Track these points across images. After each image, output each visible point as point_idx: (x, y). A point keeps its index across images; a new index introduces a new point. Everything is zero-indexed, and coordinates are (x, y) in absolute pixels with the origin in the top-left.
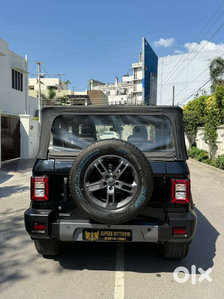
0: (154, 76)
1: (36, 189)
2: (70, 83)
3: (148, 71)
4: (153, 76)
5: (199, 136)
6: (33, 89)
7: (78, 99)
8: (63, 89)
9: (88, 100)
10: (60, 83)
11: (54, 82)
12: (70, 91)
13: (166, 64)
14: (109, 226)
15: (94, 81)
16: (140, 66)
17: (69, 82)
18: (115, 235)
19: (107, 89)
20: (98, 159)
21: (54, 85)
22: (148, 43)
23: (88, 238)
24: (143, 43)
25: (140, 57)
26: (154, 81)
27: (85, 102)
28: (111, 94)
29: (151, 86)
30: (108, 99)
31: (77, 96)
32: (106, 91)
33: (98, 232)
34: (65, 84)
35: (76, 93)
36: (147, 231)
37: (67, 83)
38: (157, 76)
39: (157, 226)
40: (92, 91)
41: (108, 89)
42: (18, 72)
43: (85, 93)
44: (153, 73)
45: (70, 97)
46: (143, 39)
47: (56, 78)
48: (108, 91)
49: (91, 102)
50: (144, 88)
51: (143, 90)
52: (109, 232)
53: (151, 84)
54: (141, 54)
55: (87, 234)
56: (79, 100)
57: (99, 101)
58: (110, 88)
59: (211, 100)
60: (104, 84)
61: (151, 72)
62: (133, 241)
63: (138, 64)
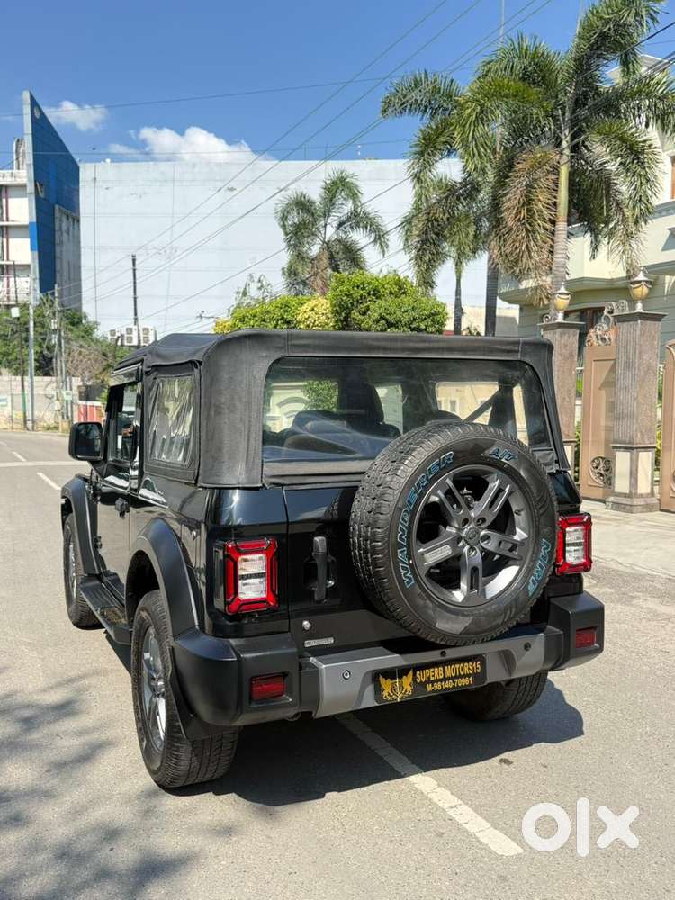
0: (68, 219)
1: (243, 577)
3: (45, 199)
4: (64, 219)
5: (277, 408)
13: (105, 186)
14: (443, 654)
16: (19, 181)
18: (448, 674)
20: (445, 478)
22: (42, 114)
23: (389, 694)
24: (27, 110)
25: (17, 152)
26: (68, 233)
29: (58, 248)
33: (411, 673)
36: (523, 650)
38: (77, 220)
39: (542, 634)
44: (64, 210)
46: (26, 96)
50: (36, 253)
51: (33, 259)
52: (436, 669)
53: (57, 241)
54: (20, 142)
55: (386, 684)
59: (313, 310)
61: (57, 203)
62: (487, 682)
63: (12, 175)
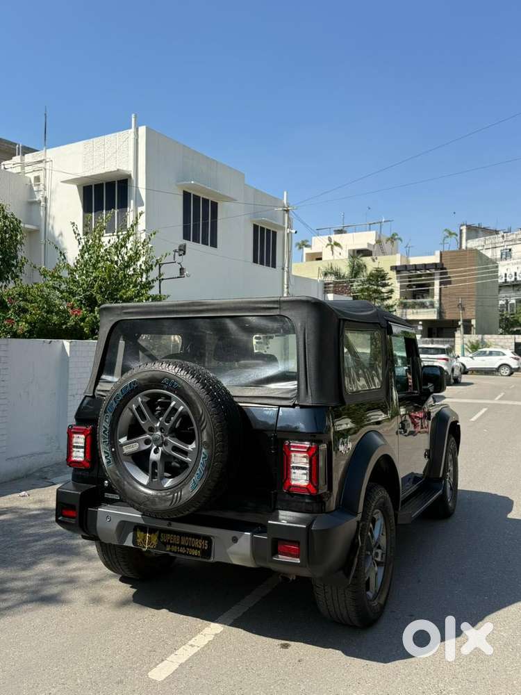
1: (74, 447)
2: (400, 239)
6: (320, 259)
7: (419, 272)
8: (384, 253)
9: (441, 274)
10: (379, 242)
11: (365, 239)
12: (398, 256)
14: (170, 524)
15: (469, 228)
17: (396, 237)
18: (183, 543)
19: (502, 245)
21: (364, 246)
23: (141, 542)
27: (434, 279)
28: (513, 255)
30: (497, 267)
31: (416, 268)
32: (502, 248)
33: (157, 533)
34: (387, 241)
35: (415, 261)
36: (231, 541)
37: (392, 239)
39: (249, 534)
40: (464, 251)
41: (507, 243)
42: (267, 229)
43: (435, 259)
45: (398, 269)
47: (370, 230)
48: (505, 247)
49: (449, 277)
52: (175, 536)
55: (140, 535)
56: (420, 276)
57: (469, 275)
58: (511, 241)
60: (497, 232)
62: (212, 560)
